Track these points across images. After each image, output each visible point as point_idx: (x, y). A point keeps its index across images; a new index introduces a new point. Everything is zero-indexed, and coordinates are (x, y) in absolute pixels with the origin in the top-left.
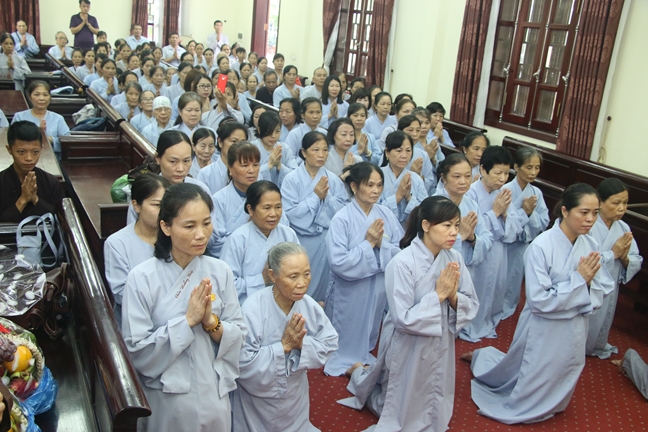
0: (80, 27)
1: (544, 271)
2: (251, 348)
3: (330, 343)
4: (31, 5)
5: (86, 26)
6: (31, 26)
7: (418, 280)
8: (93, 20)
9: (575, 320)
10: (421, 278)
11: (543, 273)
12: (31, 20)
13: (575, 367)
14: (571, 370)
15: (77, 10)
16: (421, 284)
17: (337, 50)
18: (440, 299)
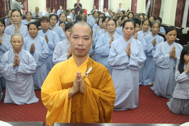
0: (76, 7)
1: (113, 50)
2: (4, 64)
3: (33, 67)
4: (65, 2)
5: (78, 7)
6: (64, 8)
7: (62, 49)
8: (80, 5)
9: (126, 70)
10: (63, 49)
11: (113, 51)
12: (64, 6)
13: (128, 89)
14: (126, 91)
15: (76, 2)
16: (63, 50)
17: (150, 8)
18: (67, 55)
